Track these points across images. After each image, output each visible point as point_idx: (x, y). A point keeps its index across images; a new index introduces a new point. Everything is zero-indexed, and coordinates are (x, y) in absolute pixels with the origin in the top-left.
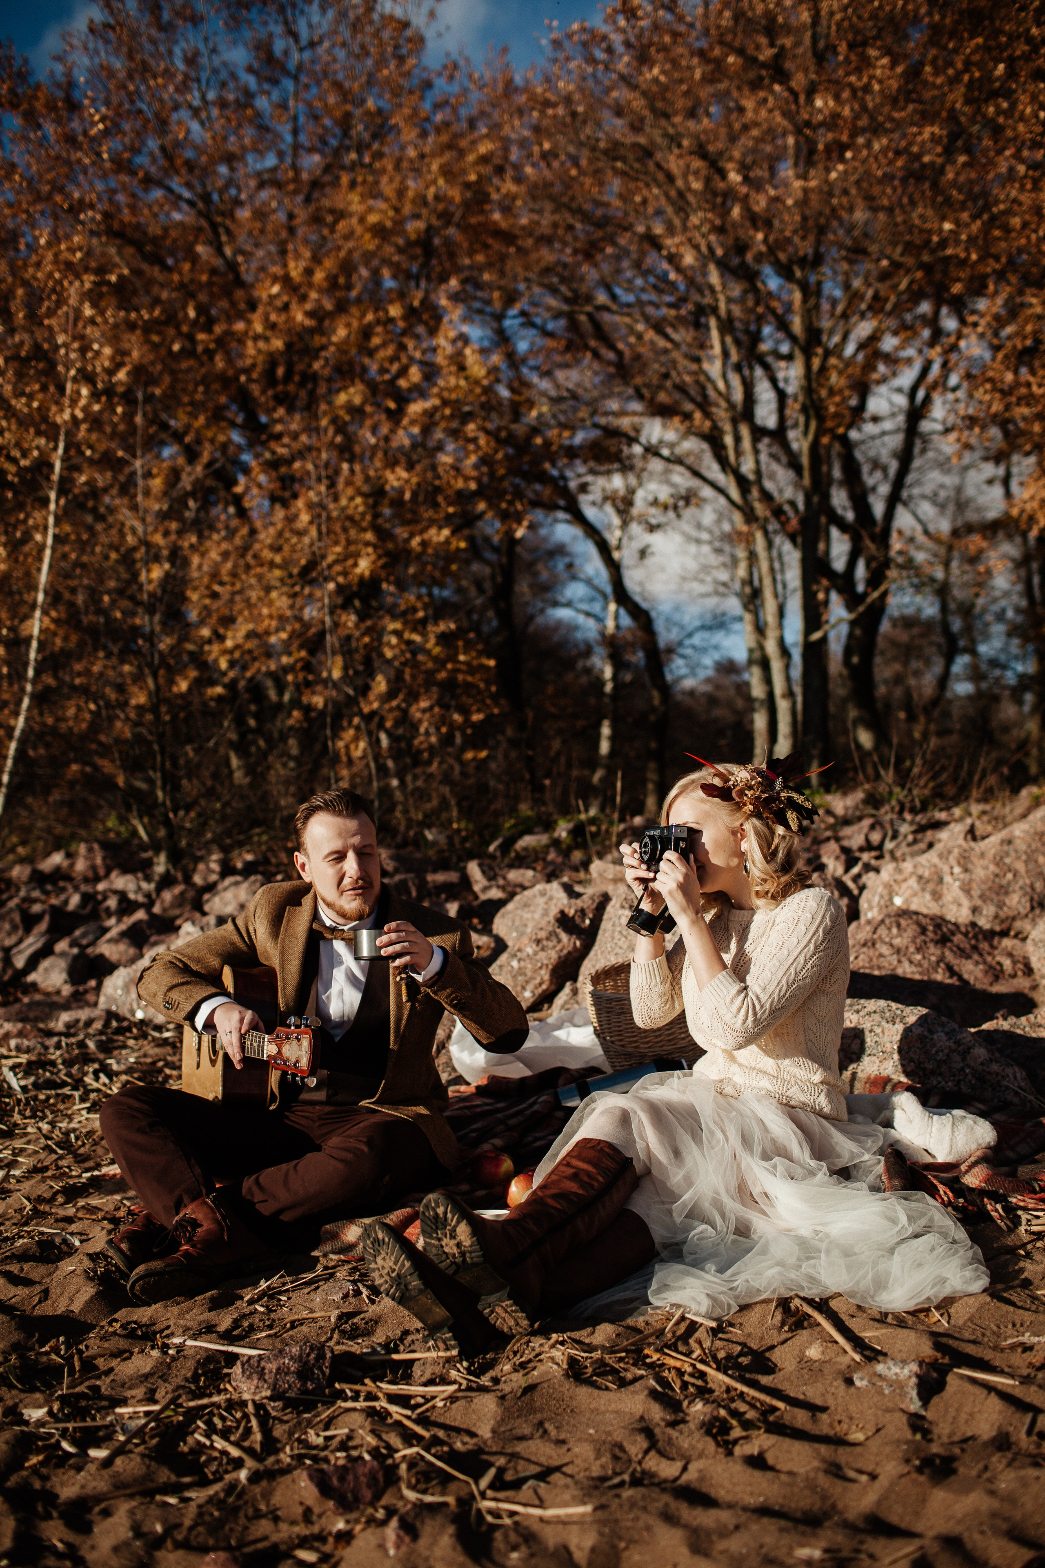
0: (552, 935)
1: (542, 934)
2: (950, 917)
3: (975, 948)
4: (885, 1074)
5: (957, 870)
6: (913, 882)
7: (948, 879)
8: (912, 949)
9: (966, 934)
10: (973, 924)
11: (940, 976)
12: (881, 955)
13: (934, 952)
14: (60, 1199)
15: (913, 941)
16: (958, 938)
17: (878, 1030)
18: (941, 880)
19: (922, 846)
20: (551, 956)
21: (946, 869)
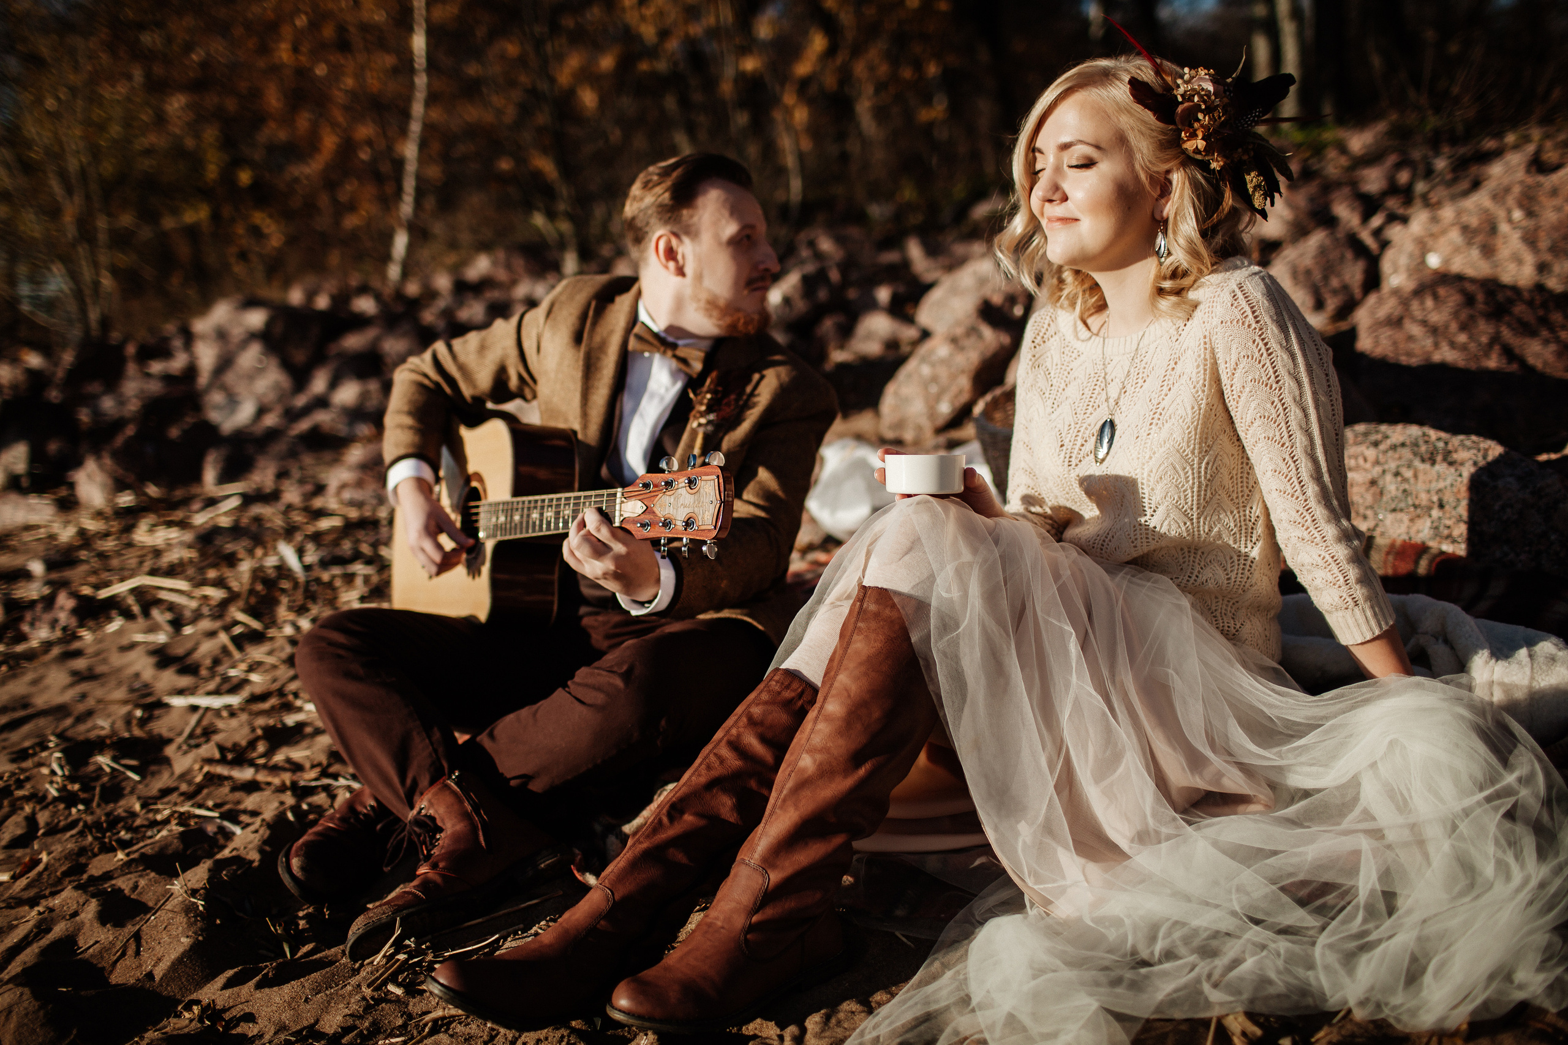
0: (972, 331)
1: (959, 331)
2: (1506, 278)
3: (1544, 321)
4: (1418, 539)
5: (1517, 215)
6: (1455, 235)
7: (1504, 227)
8: (1454, 327)
9: (1530, 303)
10: (1539, 288)
11: (1493, 362)
12: (1410, 338)
13: (1485, 330)
14: (261, 748)
15: (1456, 314)
16: (1519, 309)
17: (1408, 474)
18: (1492, 229)
19: (1465, 185)
20: (971, 357)
21: (1501, 214)
